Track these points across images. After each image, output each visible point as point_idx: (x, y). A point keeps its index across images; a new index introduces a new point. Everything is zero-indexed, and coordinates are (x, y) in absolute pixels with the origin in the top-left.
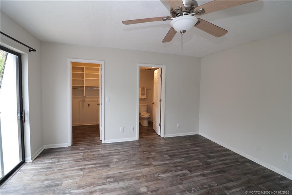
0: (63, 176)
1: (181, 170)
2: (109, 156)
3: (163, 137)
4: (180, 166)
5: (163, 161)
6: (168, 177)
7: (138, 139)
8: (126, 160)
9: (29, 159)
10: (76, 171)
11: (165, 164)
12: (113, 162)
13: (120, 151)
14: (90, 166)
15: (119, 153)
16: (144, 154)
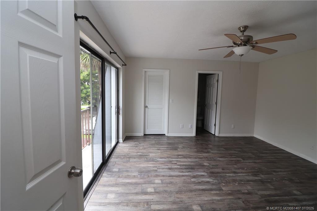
0: (148, 152)
1: (235, 158)
2: (175, 144)
3: (218, 136)
4: (235, 155)
5: (219, 151)
6: (225, 160)
7: (195, 136)
8: (189, 148)
9: (121, 140)
10: (156, 150)
11: (221, 153)
12: (179, 148)
13: (182, 142)
14: (163, 148)
15: (182, 143)
16: (202, 145)
